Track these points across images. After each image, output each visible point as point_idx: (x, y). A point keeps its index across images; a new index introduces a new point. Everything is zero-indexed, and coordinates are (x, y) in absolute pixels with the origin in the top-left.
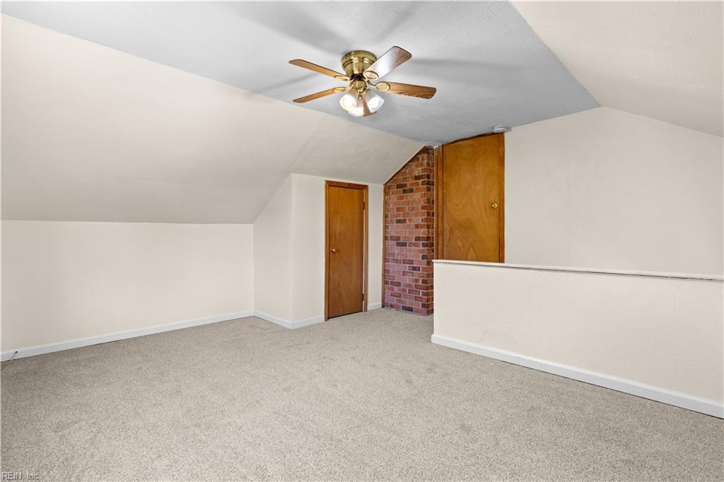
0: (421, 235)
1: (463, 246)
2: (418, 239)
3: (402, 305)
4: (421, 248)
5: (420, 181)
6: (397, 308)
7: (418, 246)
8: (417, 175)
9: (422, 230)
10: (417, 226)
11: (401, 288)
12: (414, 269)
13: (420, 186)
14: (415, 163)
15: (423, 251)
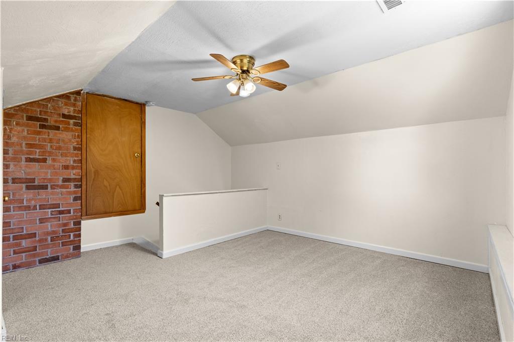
0: (73, 177)
1: (109, 185)
2: (66, 180)
3: (37, 259)
4: (73, 189)
5: (72, 121)
6: (29, 265)
7: (67, 188)
8: (66, 113)
9: (74, 171)
10: (66, 167)
11: (37, 239)
12: (61, 212)
13: (71, 126)
14: (63, 100)
15: (75, 192)
